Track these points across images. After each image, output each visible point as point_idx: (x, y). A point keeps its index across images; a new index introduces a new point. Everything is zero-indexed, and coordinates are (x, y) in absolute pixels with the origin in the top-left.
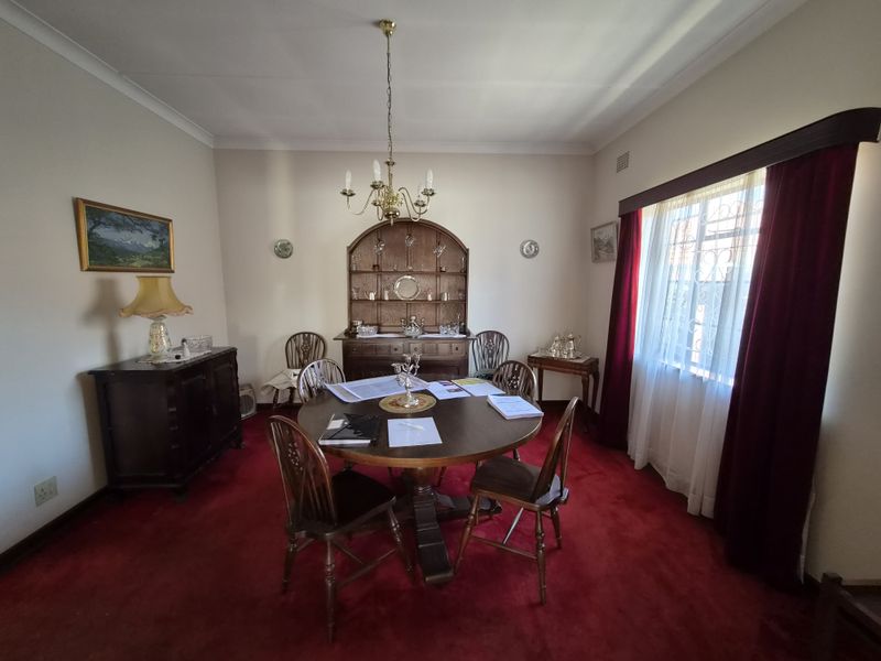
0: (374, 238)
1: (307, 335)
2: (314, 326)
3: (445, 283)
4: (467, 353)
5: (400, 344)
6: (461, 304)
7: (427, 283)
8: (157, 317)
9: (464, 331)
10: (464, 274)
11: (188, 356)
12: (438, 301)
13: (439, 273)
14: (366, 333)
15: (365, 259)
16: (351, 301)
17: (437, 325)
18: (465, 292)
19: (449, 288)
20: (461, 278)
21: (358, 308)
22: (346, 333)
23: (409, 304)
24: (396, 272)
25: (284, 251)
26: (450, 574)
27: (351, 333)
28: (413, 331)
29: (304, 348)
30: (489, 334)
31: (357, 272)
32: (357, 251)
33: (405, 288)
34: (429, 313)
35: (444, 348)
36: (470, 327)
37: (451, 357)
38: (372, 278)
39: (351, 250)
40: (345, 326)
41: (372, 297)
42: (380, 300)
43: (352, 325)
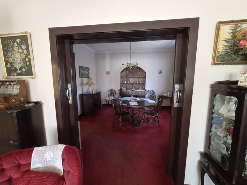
0: (126, 70)
1: (112, 90)
2: (113, 88)
3: (141, 79)
4: (145, 94)
5: (131, 92)
6: (144, 84)
7: (137, 79)
8: (90, 85)
9: (145, 89)
10: (145, 77)
11: (94, 93)
12: (139, 83)
13: (140, 77)
14: (124, 89)
15: (124, 74)
16: (121, 83)
17: (139, 88)
18: (145, 81)
19: (142, 80)
20: (144, 78)
21: (122, 85)
22: (120, 90)
23: (133, 84)
24: (130, 77)
25: (108, 73)
26: (139, 128)
27: (121, 90)
28: (133, 89)
29: (112, 93)
30: (150, 91)
31: (122, 77)
32: (123, 73)
33: (132, 80)
34: (137, 86)
35: (140, 93)
36: (146, 89)
37: (141, 95)
38: (126, 78)
39: (121, 73)
40: (120, 88)
41: (125, 82)
42: (127, 83)
43: (121, 88)
